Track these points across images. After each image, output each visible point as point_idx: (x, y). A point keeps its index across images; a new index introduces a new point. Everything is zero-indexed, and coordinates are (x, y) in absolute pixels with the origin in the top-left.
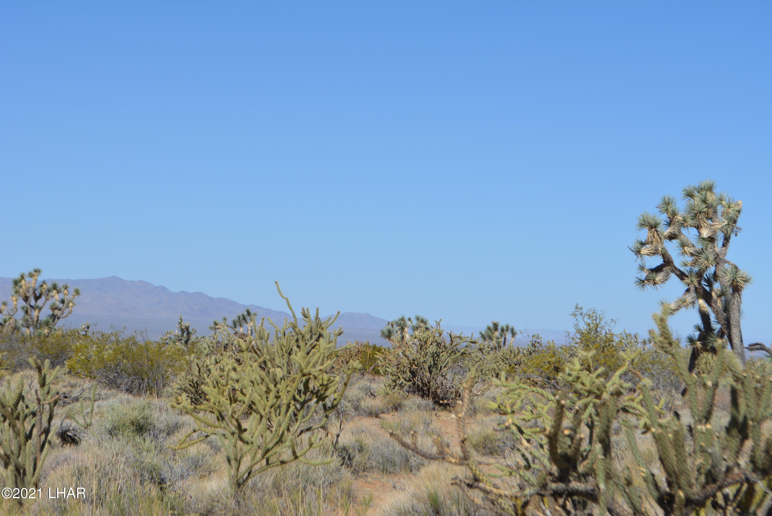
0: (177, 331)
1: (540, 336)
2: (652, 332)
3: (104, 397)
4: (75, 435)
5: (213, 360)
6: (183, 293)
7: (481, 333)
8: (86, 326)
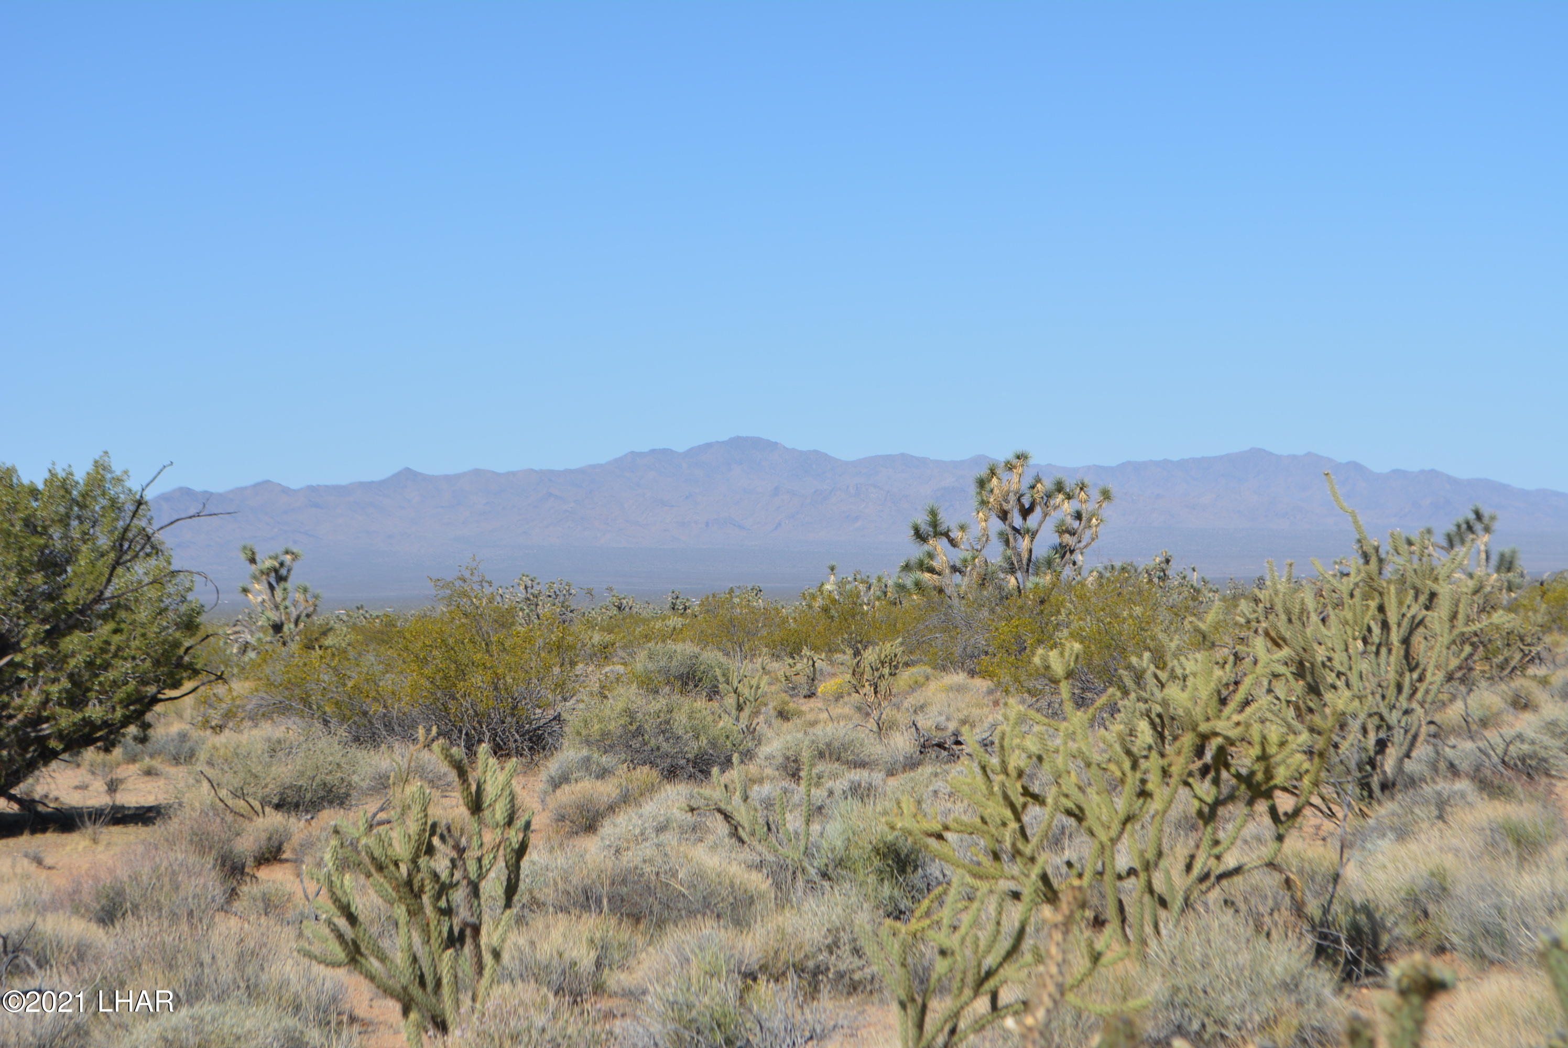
6: (1397, 473)
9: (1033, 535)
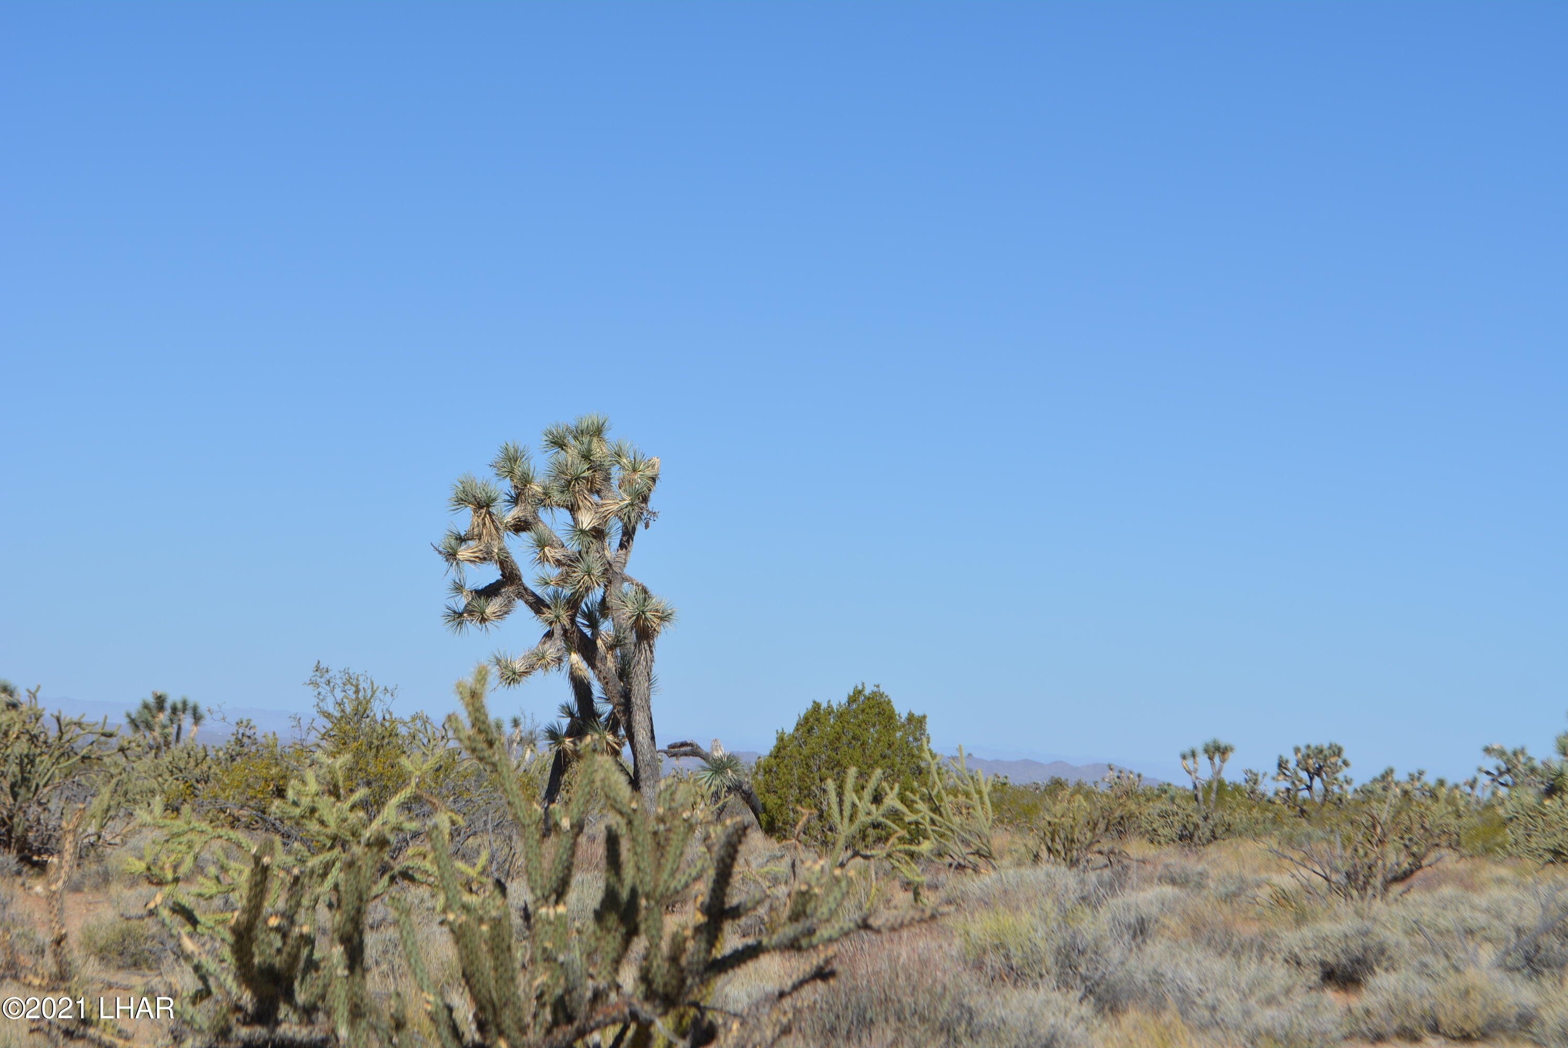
1: (252, 724)
2: (453, 719)
7: (129, 716)
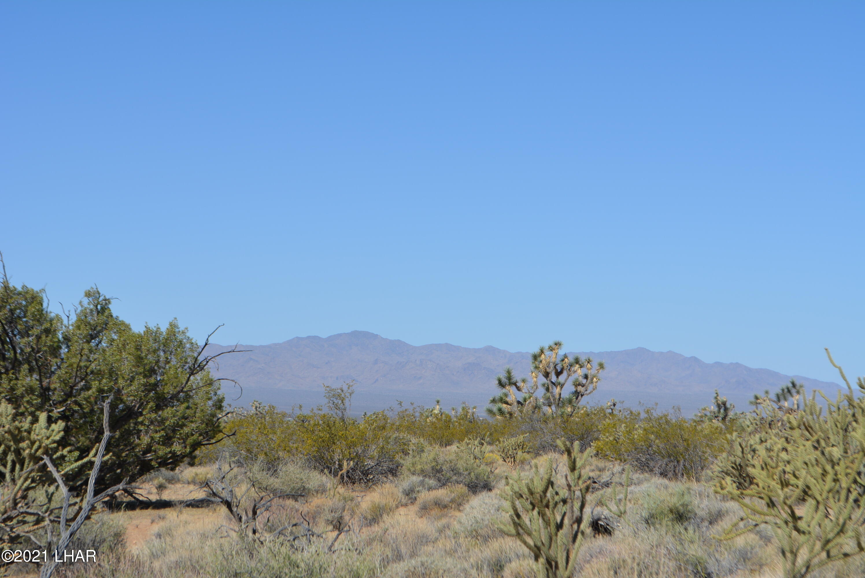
0: (712, 407)
3: (636, 482)
4: (608, 525)
5: (758, 440)
6: (718, 364)
8: (612, 404)
9: (562, 386)
